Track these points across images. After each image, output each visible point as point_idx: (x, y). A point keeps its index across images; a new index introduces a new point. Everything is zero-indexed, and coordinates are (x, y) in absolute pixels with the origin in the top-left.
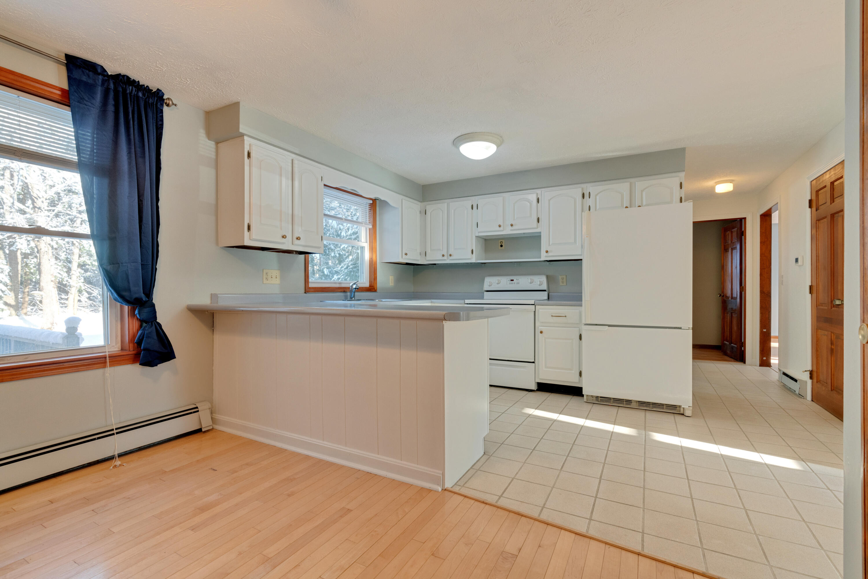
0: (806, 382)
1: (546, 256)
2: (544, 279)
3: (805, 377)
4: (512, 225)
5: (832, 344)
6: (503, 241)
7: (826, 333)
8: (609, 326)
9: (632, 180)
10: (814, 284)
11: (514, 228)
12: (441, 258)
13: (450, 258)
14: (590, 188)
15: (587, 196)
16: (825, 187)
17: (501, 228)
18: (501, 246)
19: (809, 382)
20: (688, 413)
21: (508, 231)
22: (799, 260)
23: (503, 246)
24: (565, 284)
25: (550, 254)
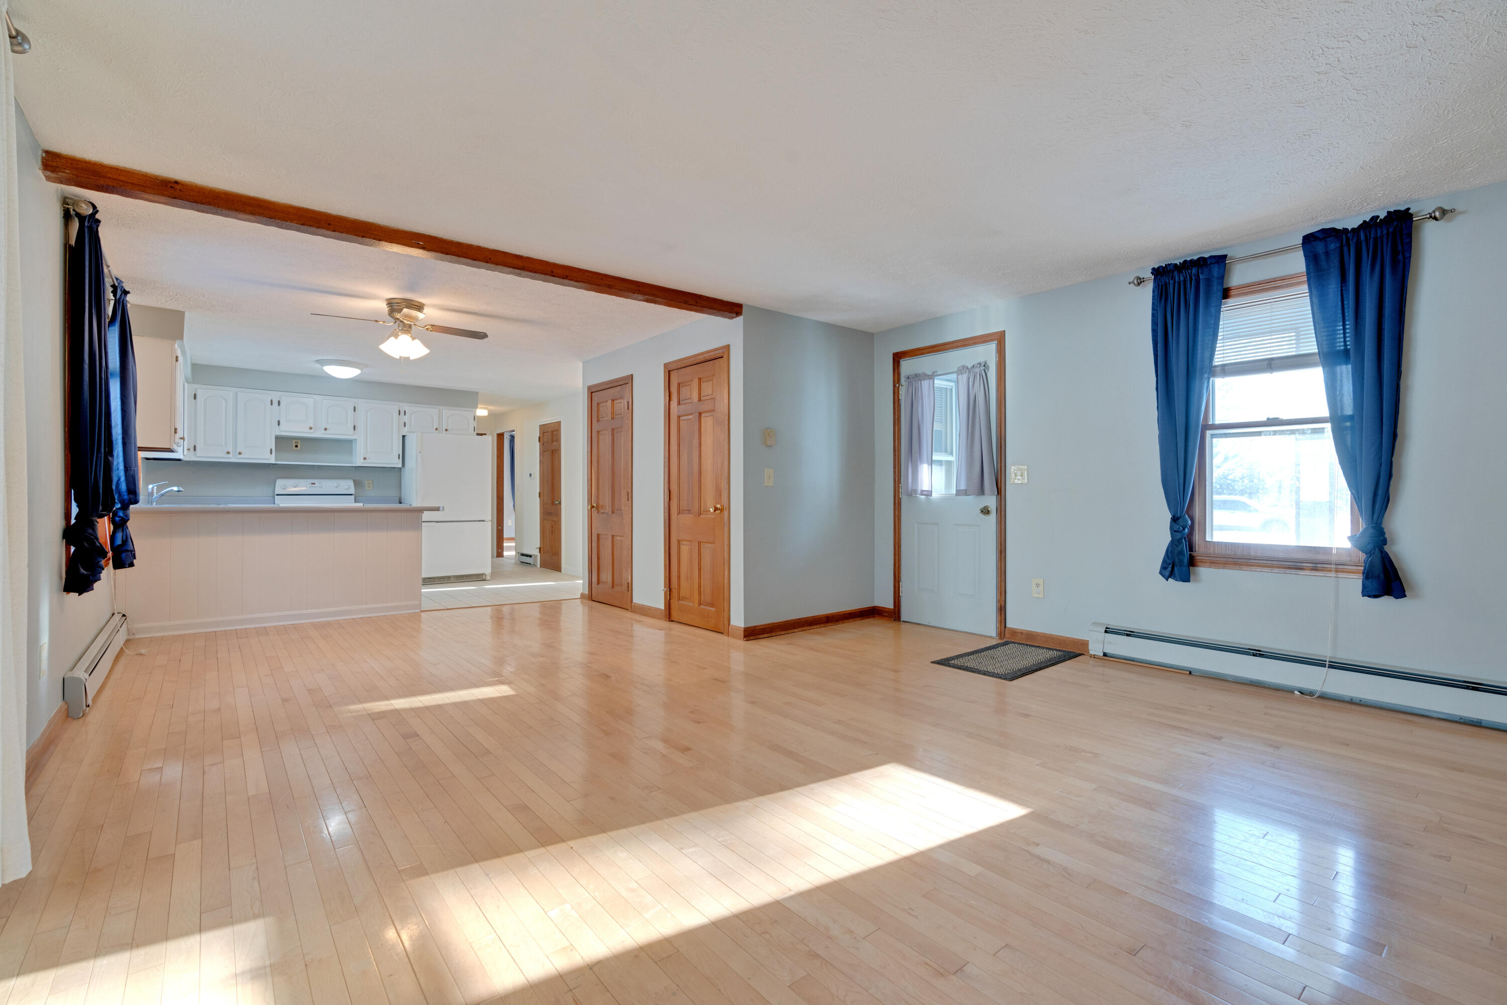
0: (537, 556)
1: (363, 463)
2: (351, 483)
3: (536, 552)
4: (326, 429)
5: (552, 527)
6: (299, 441)
7: (549, 522)
8: (436, 522)
9: (441, 407)
10: (542, 492)
11: (327, 432)
12: (224, 455)
13: (239, 457)
14: (406, 407)
15: (402, 413)
16: (548, 432)
17: (312, 431)
18: (297, 446)
19: (539, 555)
20: (488, 578)
21: (318, 434)
22: (532, 475)
23: (299, 446)
24: (371, 488)
25: (367, 461)
